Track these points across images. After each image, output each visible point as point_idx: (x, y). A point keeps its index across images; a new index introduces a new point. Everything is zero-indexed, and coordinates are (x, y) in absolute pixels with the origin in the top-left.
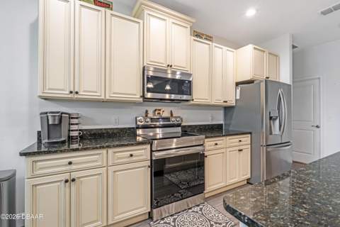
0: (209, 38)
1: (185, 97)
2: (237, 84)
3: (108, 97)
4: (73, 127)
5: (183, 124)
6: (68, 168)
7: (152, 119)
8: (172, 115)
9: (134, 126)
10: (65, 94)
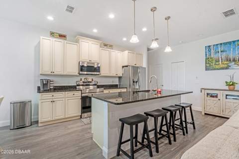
0: (111, 46)
1: (98, 73)
2: (123, 67)
3: (65, 74)
4: (51, 85)
5: (98, 84)
6: (52, 97)
7: (83, 82)
8: (92, 80)
9: (76, 85)
10: (49, 73)
